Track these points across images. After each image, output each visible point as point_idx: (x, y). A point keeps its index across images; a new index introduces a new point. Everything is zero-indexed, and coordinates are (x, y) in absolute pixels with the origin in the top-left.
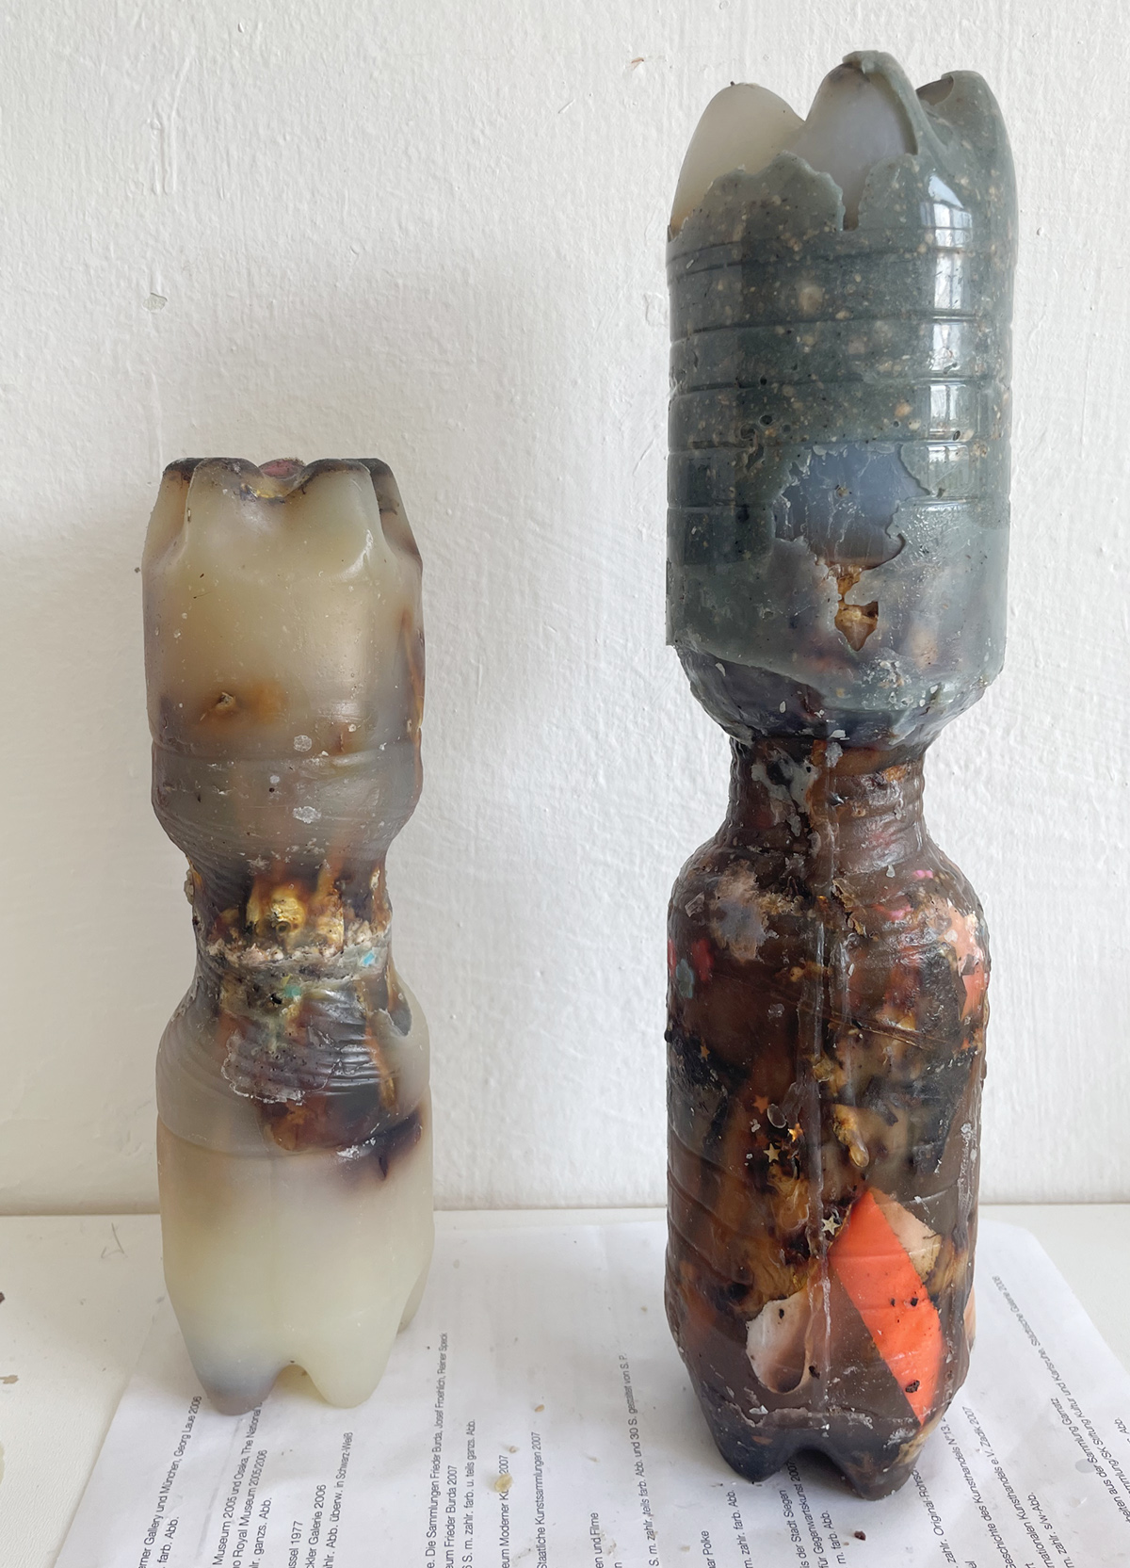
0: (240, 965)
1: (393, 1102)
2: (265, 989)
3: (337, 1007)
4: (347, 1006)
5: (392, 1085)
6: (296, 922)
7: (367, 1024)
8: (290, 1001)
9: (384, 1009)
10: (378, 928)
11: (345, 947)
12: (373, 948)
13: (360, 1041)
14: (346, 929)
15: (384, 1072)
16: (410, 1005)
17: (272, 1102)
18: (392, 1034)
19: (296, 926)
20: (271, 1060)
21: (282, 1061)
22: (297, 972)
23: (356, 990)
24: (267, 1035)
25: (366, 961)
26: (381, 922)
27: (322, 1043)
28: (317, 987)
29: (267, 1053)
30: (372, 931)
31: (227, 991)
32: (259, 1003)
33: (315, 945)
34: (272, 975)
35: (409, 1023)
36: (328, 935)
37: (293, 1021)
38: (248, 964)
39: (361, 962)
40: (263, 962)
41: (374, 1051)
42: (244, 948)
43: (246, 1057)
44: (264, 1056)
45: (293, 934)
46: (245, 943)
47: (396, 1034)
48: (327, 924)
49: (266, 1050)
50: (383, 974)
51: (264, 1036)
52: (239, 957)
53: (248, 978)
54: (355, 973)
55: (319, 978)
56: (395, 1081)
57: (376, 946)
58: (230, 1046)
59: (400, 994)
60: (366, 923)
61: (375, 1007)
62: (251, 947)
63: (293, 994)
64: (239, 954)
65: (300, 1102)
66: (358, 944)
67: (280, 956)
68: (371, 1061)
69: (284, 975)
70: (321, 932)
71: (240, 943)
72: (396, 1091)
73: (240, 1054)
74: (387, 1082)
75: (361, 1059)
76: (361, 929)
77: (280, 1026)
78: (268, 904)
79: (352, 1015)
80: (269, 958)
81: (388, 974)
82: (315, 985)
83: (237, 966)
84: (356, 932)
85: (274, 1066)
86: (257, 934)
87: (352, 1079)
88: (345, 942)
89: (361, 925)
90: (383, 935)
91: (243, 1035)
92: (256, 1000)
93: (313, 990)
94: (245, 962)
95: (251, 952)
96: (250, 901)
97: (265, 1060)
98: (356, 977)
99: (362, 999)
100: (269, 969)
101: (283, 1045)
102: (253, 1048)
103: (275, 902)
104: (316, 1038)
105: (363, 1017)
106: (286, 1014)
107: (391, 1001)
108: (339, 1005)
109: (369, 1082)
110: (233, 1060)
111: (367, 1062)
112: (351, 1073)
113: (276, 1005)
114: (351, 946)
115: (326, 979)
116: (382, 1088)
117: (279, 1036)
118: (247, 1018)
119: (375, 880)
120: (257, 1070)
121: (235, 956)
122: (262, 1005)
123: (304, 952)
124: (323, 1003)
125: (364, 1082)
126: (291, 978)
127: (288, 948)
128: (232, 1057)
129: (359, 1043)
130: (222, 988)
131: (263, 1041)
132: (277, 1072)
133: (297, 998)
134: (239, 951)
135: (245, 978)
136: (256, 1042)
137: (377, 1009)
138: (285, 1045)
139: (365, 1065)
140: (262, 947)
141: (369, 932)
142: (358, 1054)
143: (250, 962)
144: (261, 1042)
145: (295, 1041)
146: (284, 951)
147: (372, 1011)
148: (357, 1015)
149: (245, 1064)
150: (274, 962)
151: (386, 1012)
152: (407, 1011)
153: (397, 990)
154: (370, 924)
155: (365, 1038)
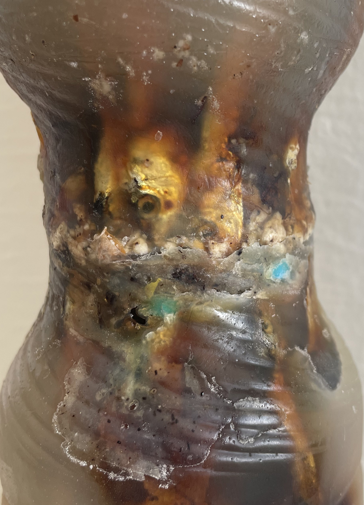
0: (87, 261)
1: (313, 490)
2: (123, 300)
3: (231, 338)
4: (247, 337)
5: (312, 465)
6: (169, 198)
7: (277, 367)
8: (160, 321)
9: (302, 348)
10: (296, 227)
11: (244, 246)
12: (288, 256)
13: (265, 392)
14: (246, 219)
15: (301, 443)
16: (339, 347)
17: (121, 479)
18: (313, 386)
19: (169, 205)
20: (124, 411)
21: (140, 414)
22: (169, 276)
23: (260, 314)
24: (122, 370)
25: (276, 273)
26: (299, 221)
27: (204, 390)
28: (201, 303)
29: (119, 399)
30: (286, 229)
31: (73, 302)
32: (114, 321)
33: (198, 236)
34: (133, 279)
35: (339, 372)
36: (219, 224)
37: (162, 352)
38: (97, 260)
39: (269, 272)
40: (119, 257)
41: (287, 410)
42: (92, 233)
43: (87, 402)
44: (114, 404)
45: (166, 216)
46: (93, 228)
47: (319, 386)
48: (217, 207)
49: (117, 394)
50: (301, 297)
51: (117, 371)
52: (85, 249)
53: (99, 281)
54: (259, 287)
55: (203, 288)
56: (318, 458)
57: (293, 253)
58: (69, 383)
59: (325, 331)
60: (278, 215)
61: (290, 343)
62: (100, 233)
63: (163, 311)
64: (84, 244)
65: (165, 483)
66: (265, 243)
67: (142, 248)
68: (280, 425)
69: (149, 279)
70: (208, 218)
71: (86, 227)
72: (318, 474)
73: (80, 397)
74: (305, 459)
75: (265, 420)
76: (269, 224)
77: (142, 357)
78: (124, 165)
79: (254, 352)
80: (127, 251)
81: (309, 300)
82: (198, 300)
83: (83, 262)
84: (262, 227)
85: (128, 420)
86: (110, 213)
87: (250, 451)
88: (245, 238)
89: (270, 217)
90: (302, 240)
91: (89, 369)
92: (110, 317)
93: (195, 308)
94: (93, 256)
95: (100, 240)
96: (100, 160)
97: (114, 409)
98: (261, 295)
99: (269, 329)
100: (127, 268)
101: (143, 388)
102: (99, 389)
103: (136, 161)
104: (196, 382)
105: (270, 356)
106: (153, 341)
107: (312, 339)
108: (234, 333)
109: (278, 458)
110: (69, 405)
111: (274, 427)
112: (248, 442)
113: (139, 327)
114: (254, 245)
115: (214, 291)
116: (298, 468)
117: (139, 374)
118: (96, 343)
119: (292, 155)
120: (101, 424)
121: (80, 248)
122: (119, 324)
123: (180, 245)
124: (209, 329)
125: (269, 457)
126: (161, 285)
127: (156, 237)
128: (69, 400)
129: (263, 396)
130: (67, 297)
131: (115, 380)
132: (131, 431)
133: (169, 318)
134: (85, 240)
135: (95, 282)
136: (105, 381)
137: (292, 347)
138: (146, 389)
139: (271, 432)
140: (117, 234)
141: (282, 230)
142: (260, 413)
143: (100, 257)
144: (111, 381)
145: (163, 384)
146: (150, 240)
147: (285, 348)
148: (262, 352)
149: (84, 413)
150: (134, 257)
151: (304, 353)
152: (335, 355)
153: (321, 325)
154: (284, 218)
155: (273, 388)
